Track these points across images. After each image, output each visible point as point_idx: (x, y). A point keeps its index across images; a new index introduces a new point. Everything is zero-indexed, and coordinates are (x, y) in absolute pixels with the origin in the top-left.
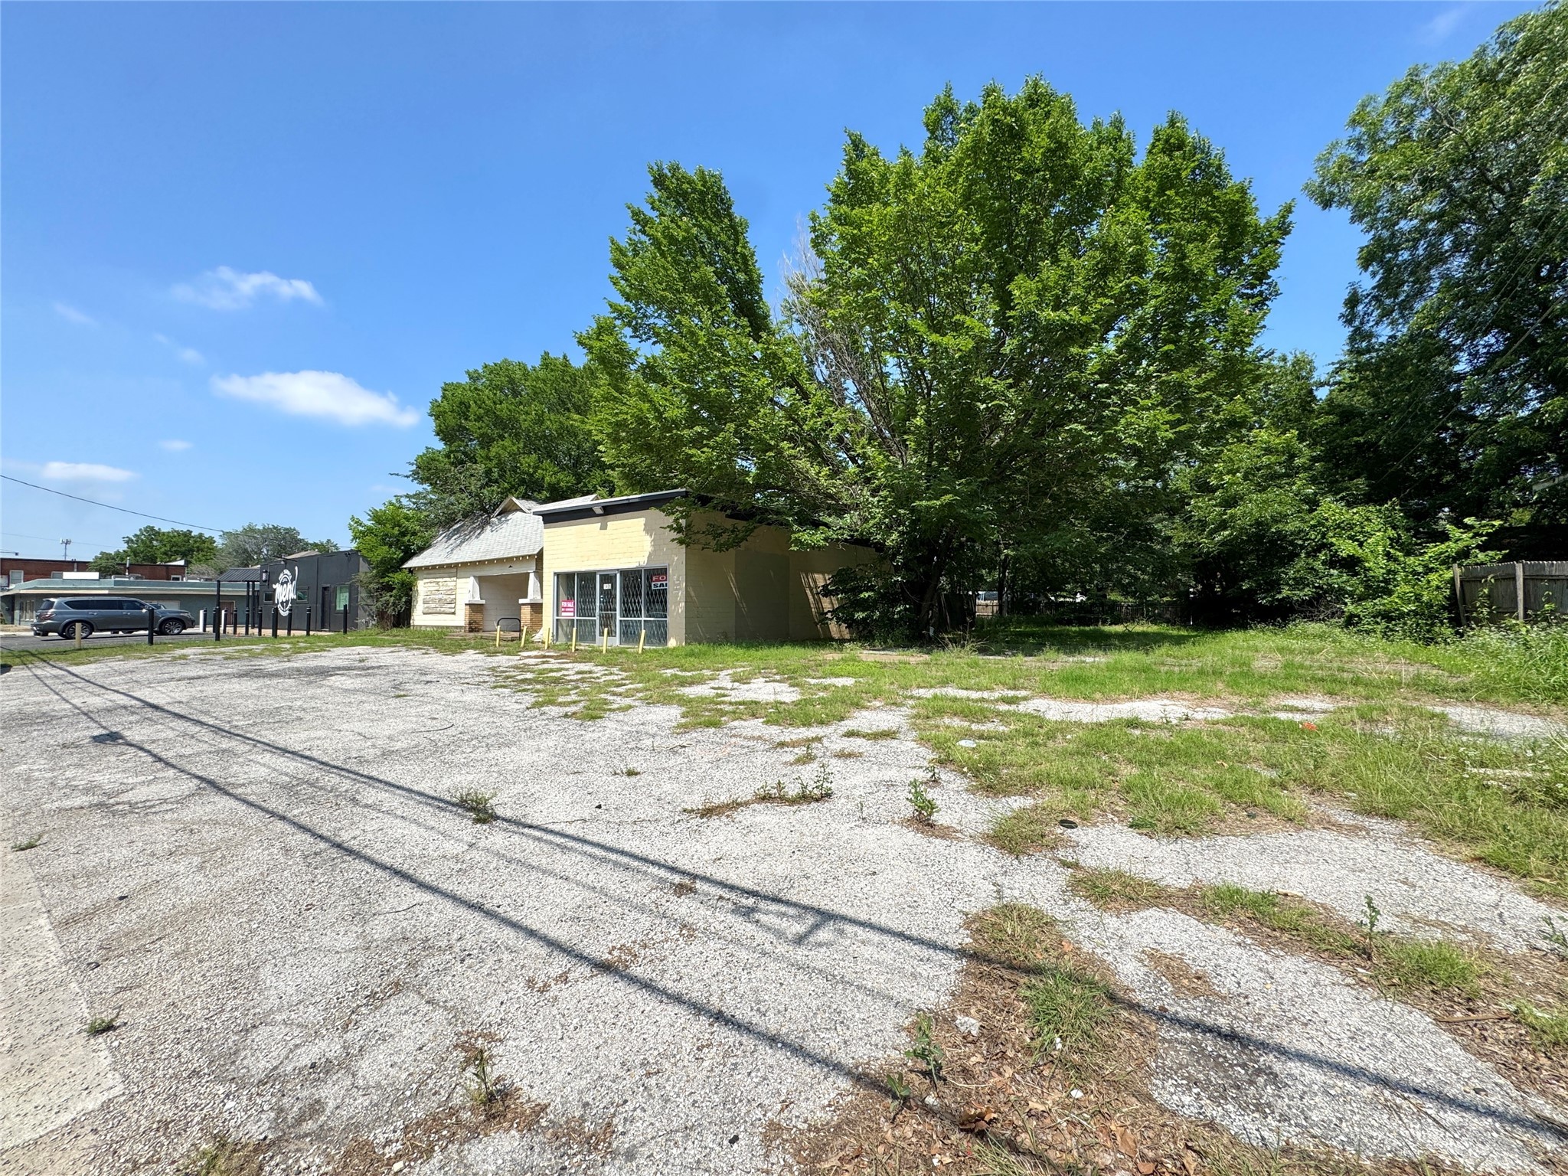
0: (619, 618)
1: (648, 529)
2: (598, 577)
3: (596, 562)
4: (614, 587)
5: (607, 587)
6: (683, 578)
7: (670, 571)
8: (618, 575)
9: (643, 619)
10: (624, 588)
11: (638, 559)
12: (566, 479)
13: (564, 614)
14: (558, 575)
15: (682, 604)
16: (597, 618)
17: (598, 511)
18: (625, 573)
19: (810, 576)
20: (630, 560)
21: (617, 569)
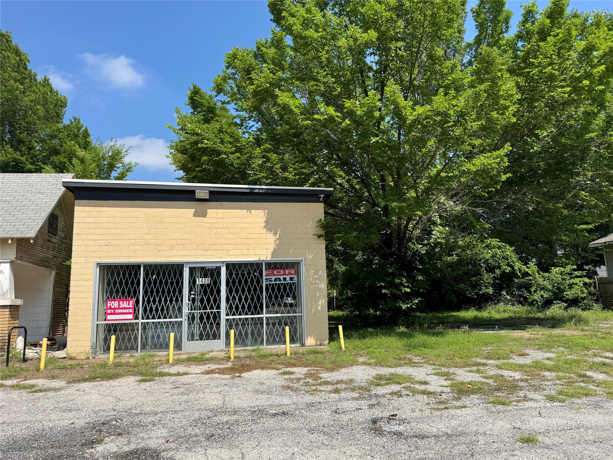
0: (223, 317)
2: (186, 270)
3: (186, 253)
4: (216, 282)
5: (200, 281)
6: (323, 271)
8: (223, 271)
10: (233, 283)
11: (257, 253)
13: (110, 317)
14: (103, 267)
15: (323, 301)
16: (184, 320)
17: (202, 194)
20: (244, 252)
21: (223, 262)
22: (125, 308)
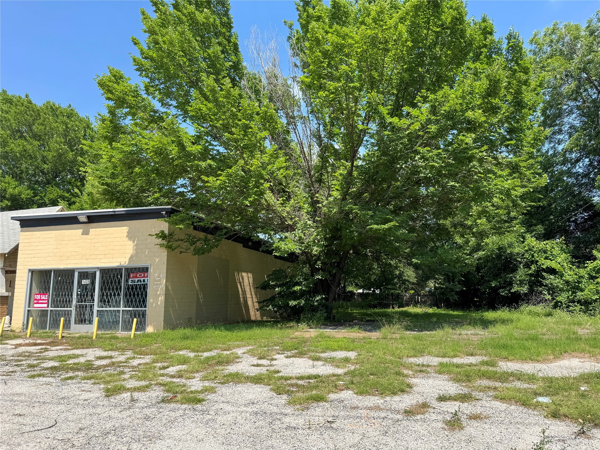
0: (96, 308)
1: (130, 236)
2: (76, 275)
3: (76, 261)
4: (93, 283)
5: (84, 282)
6: (163, 275)
7: (151, 270)
8: (98, 274)
9: (122, 309)
10: (103, 283)
11: (119, 260)
12: (26, 193)
13: (36, 305)
14: (32, 272)
15: (162, 298)
16: (73, 309)
17: (83, 219)
18: (105, 271)
19: (240, 274)
20: (111, 260)
21: (98, 268)
22: (43, 300)
